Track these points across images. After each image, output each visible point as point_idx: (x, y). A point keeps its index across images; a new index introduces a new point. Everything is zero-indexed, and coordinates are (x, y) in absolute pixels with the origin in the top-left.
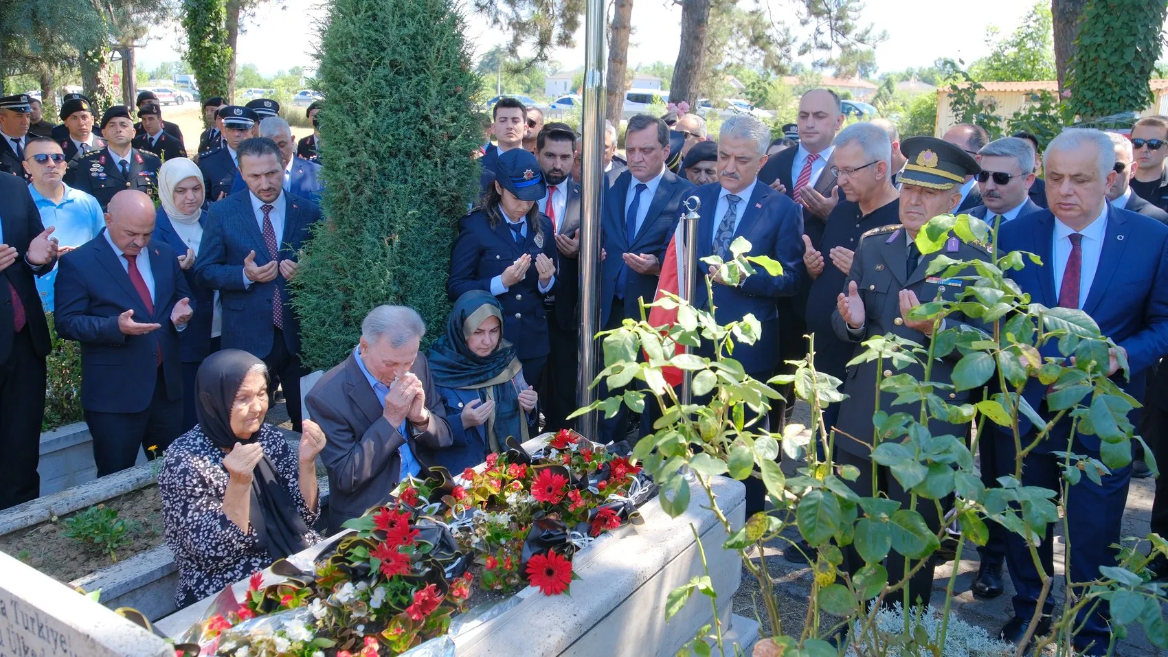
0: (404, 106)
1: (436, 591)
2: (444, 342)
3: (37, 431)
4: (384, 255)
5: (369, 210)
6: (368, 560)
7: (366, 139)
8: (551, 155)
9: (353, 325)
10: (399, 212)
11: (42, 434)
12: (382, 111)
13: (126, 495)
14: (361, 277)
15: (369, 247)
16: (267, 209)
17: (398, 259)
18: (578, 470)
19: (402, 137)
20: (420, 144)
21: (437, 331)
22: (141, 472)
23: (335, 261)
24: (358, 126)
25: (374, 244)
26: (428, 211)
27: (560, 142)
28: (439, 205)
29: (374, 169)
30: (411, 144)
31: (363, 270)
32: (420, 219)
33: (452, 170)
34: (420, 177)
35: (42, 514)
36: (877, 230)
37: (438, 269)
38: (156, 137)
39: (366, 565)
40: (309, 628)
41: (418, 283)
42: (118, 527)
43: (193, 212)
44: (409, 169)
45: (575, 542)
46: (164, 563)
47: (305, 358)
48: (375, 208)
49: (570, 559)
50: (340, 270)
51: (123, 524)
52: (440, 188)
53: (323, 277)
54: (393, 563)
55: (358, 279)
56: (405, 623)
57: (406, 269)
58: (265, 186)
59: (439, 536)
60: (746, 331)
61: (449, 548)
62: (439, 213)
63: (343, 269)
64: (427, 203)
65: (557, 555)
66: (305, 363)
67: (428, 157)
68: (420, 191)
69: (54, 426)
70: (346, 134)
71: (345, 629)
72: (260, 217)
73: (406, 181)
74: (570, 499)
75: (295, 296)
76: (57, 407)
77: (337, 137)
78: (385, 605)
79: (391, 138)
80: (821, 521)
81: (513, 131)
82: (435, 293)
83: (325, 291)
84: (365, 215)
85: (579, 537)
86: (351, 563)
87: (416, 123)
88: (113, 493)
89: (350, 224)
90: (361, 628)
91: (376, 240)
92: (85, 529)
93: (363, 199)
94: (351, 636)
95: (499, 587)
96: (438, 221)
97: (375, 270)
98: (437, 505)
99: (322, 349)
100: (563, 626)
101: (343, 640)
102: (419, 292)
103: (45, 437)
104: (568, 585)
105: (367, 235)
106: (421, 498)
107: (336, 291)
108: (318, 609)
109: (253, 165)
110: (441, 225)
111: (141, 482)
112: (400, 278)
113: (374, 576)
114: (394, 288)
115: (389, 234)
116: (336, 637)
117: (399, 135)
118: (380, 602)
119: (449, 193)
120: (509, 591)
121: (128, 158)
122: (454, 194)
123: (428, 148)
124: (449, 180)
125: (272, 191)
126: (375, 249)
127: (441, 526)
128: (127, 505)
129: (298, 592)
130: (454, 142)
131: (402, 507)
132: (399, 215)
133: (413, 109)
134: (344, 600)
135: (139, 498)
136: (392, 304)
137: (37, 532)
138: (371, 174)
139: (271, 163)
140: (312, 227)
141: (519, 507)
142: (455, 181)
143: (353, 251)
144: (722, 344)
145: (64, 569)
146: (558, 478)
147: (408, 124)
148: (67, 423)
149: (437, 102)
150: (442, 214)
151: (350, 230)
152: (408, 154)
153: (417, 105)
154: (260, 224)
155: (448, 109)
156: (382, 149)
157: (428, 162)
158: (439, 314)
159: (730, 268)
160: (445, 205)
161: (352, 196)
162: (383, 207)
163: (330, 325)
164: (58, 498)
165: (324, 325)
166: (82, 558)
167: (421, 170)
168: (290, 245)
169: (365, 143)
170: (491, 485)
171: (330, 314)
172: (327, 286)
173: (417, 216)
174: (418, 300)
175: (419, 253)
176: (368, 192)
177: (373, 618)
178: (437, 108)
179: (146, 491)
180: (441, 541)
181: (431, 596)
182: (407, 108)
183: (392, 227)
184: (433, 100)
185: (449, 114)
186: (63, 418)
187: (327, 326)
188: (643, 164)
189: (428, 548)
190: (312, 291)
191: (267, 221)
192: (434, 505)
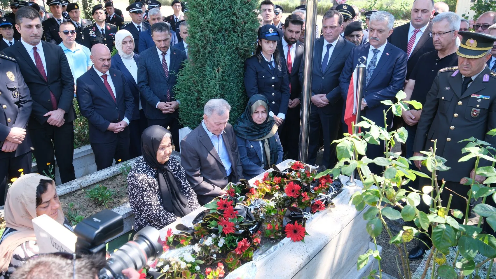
0: (225, 8)
1: (247, 241)
2: (244, 117)
3: (73, 149)
4: (215, 77)
5: (209, 57)
6: (217, 227)
7: (208, 24)
8: (291, 31)
9: (201, 106)
10: (222, 58)
11: (74, 150)
12: (215, 11)
13: (110, 178)
14: (205, 86)
15: (209, 73)
16: (164, 54)
17: (221, 79)
18: (304, 180)
19: (224, 23)
20: (231, 26)
21: (237, 110)
22: (114, 169)
23: (193, 79)
24: (205, 18)
25: (211, 72)
26: (234, 57)
27: (296, 26)
28: (239, 54)
29: (211, 38)
30: (228, 26)
31: (206, 83)
32: (230, 60)
33: (246, 38)
34: (231, 41)
35: (77, 186)
36: (446, 69)
37: (238, 82)
38: (112, 17)
39: (216, 228)
40: (193, 256)
41: (229, 89)
42: (108, 194)
43: (130, 53)
44: (226, 38)
45: (305, 216)
46: (127, 212)
47: (180, 120)
48: (211, 55)
49: (304, 226)
50: (195, 83)
51: (109, 193)
52: (240, 46)
53: (189, 85)
54: (227, 227)
55: (203, 87)
56: (234, 255)
57: (225, 83)
58: (163, 46)
59: (246, 212)
60: (401, 136)
61: (251, 219)
62: (239, 57)
63: (197, 82)
64: (234, 53)
65: (299, 224)
66: (181, 123)
67: (235, 32)
68: (231, 48)
69: (79, 147)
70: (199, 22)
71: (208, 256)
72: (161, 58)
73: (225, 43)
74: (302, 196)
75: (176, 94)
76: (79, 139)
77: (195, 23)
78: (224, 245)
79: (219, 24)
80: (444, 239)
81: (269, 16)
82: (237, 93)
83: (189, 92)
84: (207, 59)
85: (307, 214)
86: (210, 227)
87: (230, 16)
88: (104, 178)
89: (200, 62)
90: (215, 256)
91: (212, 70)
92: (95, 195)
93: (206, 51)
94: (211, 259)
95: (273, 237)
96: (239, 61)
97: (211, 84)
98: (244, 197)
99: (187, 117)
100: (302, 257)
101: (207, 261)
102: (230, 93)
103: (76, 151)
104: (303, 238)
105: (208, 68)
106: (237, 194)
107: (194, 92)
108: (196, 248)
109: (158, 36)
110: (240, 63)
111: (115, 173)
112: (222, 87)
113: (220, 234)
114: (220, 92)
115: (217, 67)
116: (204, 260)
117: (222, 22)
118: (222, 244)
119: (244, 49)
120: (277, 240)
121: (104, 28)
122: (246, 49)
123: (235, 28)
124: (244, 42)
125: (166, 48)
126: (211, 74)
127: (246, 208)
128: (110, 183)
129: (187, 238)
130: (247, 25)
131: (229, 198)
132: (222, 59)
133: (229, 10)
134: (208, 245)
135: (114, 179)
136: (218, 98)
137: (76, 194)
138: (210, 40)
139: (166, 35)
140: (184, 63)
141: (279, 199)
142: (247, 43)
143: (202, 75)
144: (389, 142)
145: (87, 211)
146: (297, 187)
147: (227, 17)
148: (84, 145)
149: (240, 6)
150: (240, 58)
151: (200, 65)
152: (226, 30)
153: (230, 8)
154: (161, 61)
155: (245, 10)
156: (215, 29)
157: (235, 34)
158: (238, 102)
159: (397, 107)
160: (242, 54)
161: (201, 50)
162: (215, 55)
163: (191, 107)
164: (83, 180)
165: (189, 107)
166: (94, 206)
167: (232, 38)
168: (174, 71)
169: (207, 26)
170: (267, 188)
171: (192, 102)
172: (190, 90)
173: (230, 59)
174: (229, 96)
175: (230, 75)
176: (209, 49)
177: (220, 252)
178: (240, 9)
179: (117, 177)
180: (247, 215)
181: (245, 243)
182: (226, 10)
183: (219, 64)
184: (238, 6)
185: (245, 12)
186: (82, 143)
187: (190, 107)
188: (331, 34)
189: (241, 219)
190: (184, 92)
191: (164, 60)
192: (242, 197)
